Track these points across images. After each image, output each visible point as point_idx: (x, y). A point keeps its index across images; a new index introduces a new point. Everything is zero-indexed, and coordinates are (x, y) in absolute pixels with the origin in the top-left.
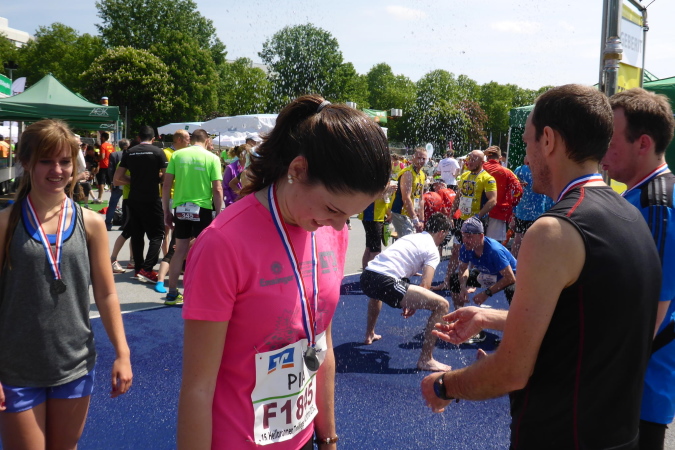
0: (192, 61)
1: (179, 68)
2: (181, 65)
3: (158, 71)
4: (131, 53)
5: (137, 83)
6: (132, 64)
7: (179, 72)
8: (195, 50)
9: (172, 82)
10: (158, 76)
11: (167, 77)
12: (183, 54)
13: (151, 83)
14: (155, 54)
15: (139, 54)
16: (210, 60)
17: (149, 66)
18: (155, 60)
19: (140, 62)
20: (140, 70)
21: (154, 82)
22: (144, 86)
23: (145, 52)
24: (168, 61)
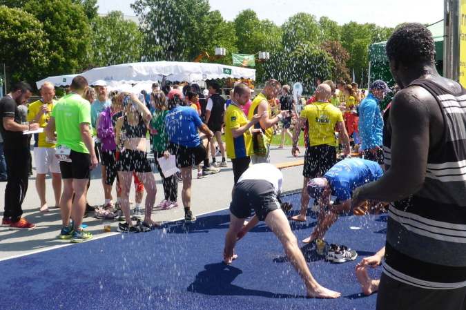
0: (66, 17)
1: (53, 24)
2: (55, 21)
3: (33, 28)
4: (5, 13)
5: (13, 41)
6: (7, 22)
7: (53, 28)
8: (67, 6)
9: (48, 38)
10: (33, 33)
11: (42, 33)
12: (56, 10)
13: (27, 40)
14: (29, 12)
15: (14, 13)
16: (83, 15)
17: (23, 23)
18: (30, 18)
19: (14, 20)
20: (15, 27)
21: (29, 39)
22: (20, 43)
23: (19, 11)
24: (42, 17)
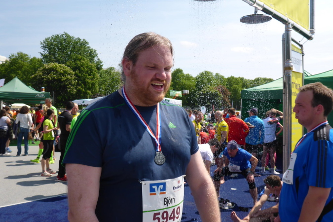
0: (86, 69)
1: (79, 73)
2: (80, 71)
3: (69, 74)
4: (56, 66)
5: (59, 80)
6: (57, 71)
8: (87, 64)
9: (76, 79)
10: (69, 77)
11: (74, 77)
12: (81, 66)
13: (66, 80)
14: (68, 66)
15: (60, 66)
16: (95, 68)
17: (65, 72)
18: (68, 69)
19: (61, 70)
20: (61, 74)
21: (67, 80)
22: (62, 82)
23: (63, 65)
24: (74, 69)
